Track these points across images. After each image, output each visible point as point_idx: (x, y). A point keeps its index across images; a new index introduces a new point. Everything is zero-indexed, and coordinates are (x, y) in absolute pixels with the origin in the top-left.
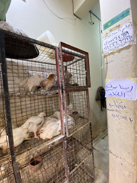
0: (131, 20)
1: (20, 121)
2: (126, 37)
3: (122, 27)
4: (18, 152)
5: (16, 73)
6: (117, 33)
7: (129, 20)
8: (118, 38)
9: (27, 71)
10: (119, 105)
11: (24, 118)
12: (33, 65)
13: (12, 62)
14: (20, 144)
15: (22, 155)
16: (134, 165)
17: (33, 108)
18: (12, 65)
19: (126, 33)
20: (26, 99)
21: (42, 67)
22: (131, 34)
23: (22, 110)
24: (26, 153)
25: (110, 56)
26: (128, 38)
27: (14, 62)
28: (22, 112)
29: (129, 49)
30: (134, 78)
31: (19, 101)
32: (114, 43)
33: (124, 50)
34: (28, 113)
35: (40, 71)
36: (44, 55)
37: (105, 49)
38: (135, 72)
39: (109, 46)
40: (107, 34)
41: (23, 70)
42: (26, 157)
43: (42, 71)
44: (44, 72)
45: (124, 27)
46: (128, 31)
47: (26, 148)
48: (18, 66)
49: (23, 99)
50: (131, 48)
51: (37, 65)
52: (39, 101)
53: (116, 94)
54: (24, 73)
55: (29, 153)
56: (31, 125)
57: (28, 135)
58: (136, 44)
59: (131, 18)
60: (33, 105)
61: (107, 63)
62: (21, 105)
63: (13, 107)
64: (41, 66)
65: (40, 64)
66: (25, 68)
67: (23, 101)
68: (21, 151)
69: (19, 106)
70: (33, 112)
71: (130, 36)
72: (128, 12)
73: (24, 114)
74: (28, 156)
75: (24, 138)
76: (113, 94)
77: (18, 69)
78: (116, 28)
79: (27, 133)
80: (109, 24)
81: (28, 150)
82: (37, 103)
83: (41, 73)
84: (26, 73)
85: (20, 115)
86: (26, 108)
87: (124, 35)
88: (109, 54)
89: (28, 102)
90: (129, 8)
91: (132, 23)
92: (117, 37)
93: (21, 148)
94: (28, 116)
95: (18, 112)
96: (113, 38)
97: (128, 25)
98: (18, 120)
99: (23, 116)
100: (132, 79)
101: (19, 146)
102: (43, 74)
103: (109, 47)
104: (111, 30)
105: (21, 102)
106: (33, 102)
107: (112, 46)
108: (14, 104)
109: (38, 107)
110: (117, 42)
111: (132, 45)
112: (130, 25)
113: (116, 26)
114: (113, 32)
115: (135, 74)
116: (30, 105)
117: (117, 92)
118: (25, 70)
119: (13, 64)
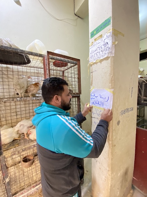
0: (111, 31)
1: (15, 123)
2: (106, 48)
3: (104, 37)
4: (7, 148)
5: (11, 78)
6: (100, 43)
7: (109, 30)
8: (100, 48)
9: (22, 76)
10: (99, 113)
11: (19, 121)
12: (28, 71)
13: (7, 67)
14: (10, 142)
15: (9, 151)
16: (109, 171)
17: (28, 111)
18: (7, 71)
19: (106, 44)
20: (21, 102)
21: (38, 72)
22: (110, 45)
23: (17, 113)
24: (12, 150)
25: (94, 65)
26: (107, 49)
27: (9, 68)
28: (16, 115)
29: (108, 61)
30: (110, 89)
31: (14, 104)
32: (97, 53)
33: (104, 61)
34: (23, 116)
35: (35, 76)
36: (35, 62)
37: (91, 58)
38: (112, 83)
39: (93, 55)
40: (92, 42)
41: (18, 75)
42: (12, 153)
43: (37, 76)
44: (39, 77)
45: (105, 37)
46: (108, 42)
47: (14, 145)
48: (13, 71)
49: (17, 102)
50: (109, 59)
51: (32, 70)
52: (34, 105)
53: (97, 103)
54: (19, 78)
55: (15, 150)
56: (22, 127)
57: (18, 135)
58: (114, 56)
59: (111, 28)
60: (27, 108)
61: (92, 72)
62: (16, 108)
63: (8, 109)
64: (36, 71)
65: (35, 69)
66: (20, 74)
67: (17, 105)
68: (9, 147)
69: (14, 109)
70: (28, 115)
71: (109, 48)
72: (110, 21)
73: (19, 117)
74: (14, 152)
75: (15, 138)
76: (95, 103)
77: (13, 75)
78: (99, 37)
79: (18, 134)
80: (95, 33)
81: (15, 147)
82: (32, 107)
83: (36, 78)
84: (21, 78)
85: (15, 117)
86: (21, 111)
87: (105, 45)
88: (94, 64)
89: (23, 106)
90: (110, 17)
91: (111, 34)
92: (100, 46)
93: (10, 145)
94: (23, 118)
95: (13, 114)
96: (97, 47)
97: (108, 35)
98: (13, 121)
99: (18, 118)
100: (109, 90)
101: (9, 143)
102: (38, 79)
103: (94, 57)
104: (95, 40)
105: (16, 105)
106: (27, 106)
107: (95, 55)
108: (9, 107)
109: (32, 111)
110: (99, 52)
111: (110, 57)
112: (110, 36)
113: (99, 35)
114: (97, 42)
115: (111, 85)
116: (24, 108)
117: (98, 101)
118: (20, 75)
119: (9, 70)
